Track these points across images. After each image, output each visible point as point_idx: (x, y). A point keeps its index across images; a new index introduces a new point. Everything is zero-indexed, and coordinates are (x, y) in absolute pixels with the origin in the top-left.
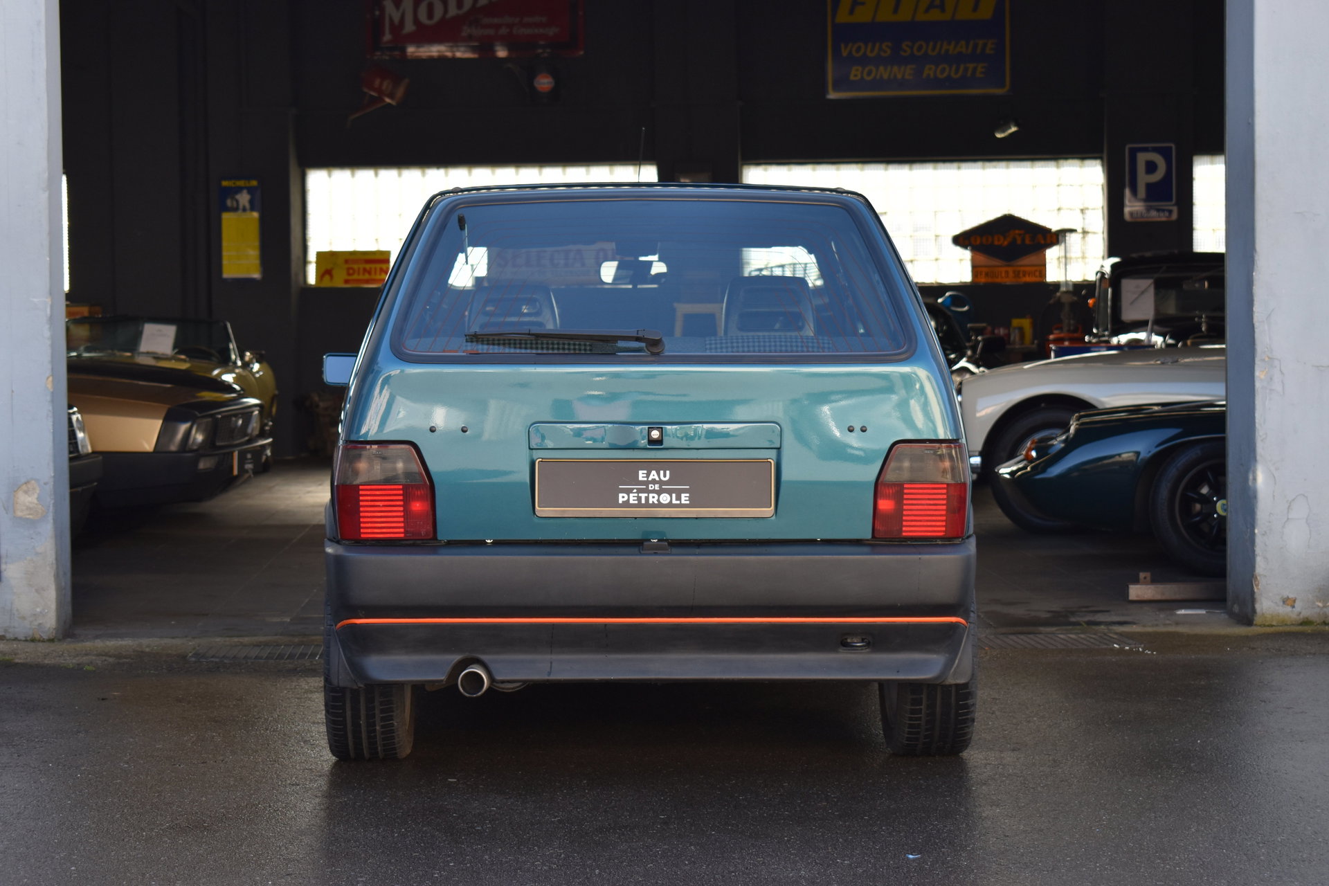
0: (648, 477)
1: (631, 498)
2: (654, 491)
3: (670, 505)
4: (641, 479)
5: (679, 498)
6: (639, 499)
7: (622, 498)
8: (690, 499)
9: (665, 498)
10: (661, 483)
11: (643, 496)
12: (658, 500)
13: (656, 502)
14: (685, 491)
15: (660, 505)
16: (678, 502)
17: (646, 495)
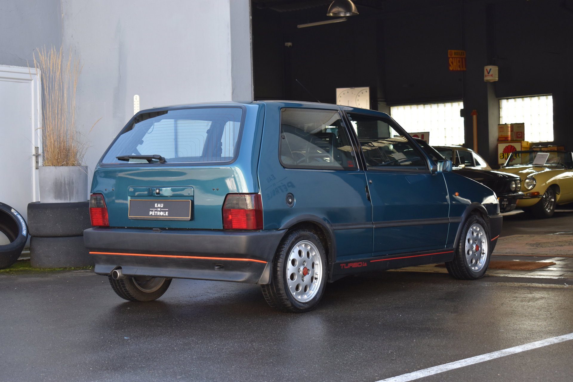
0: (157, 206)
1: (153, 213)
2: (159, 211)
3: (163, 216)
4: (156, 206)
5: (165, 214)
6: (155, 213)
7: (151, 213)
8: (168, 214)
9: (162, 213)
10: (161, 208)
11: (156, 212)
12: (160, 214)
13: (159, 215)
14: (167, 211)
15: (160, 216)
16: (165, 215)
17: (157, 212)
